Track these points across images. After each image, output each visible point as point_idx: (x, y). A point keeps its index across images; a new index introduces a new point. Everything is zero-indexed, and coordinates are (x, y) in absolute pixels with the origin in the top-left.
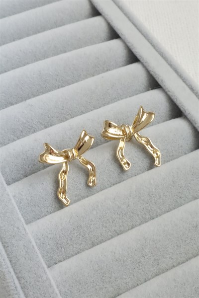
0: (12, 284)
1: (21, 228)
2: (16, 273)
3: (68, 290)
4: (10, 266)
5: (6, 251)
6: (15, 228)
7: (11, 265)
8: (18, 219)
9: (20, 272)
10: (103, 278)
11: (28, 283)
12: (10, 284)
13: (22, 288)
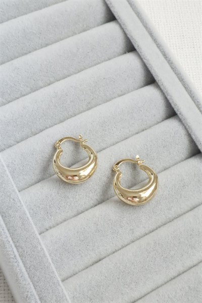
0: (12, 253)
1: (16, 200)
2: (14, 242)
3: (59, 258)
4: (8, 235)
5: (4, 220)
6: (11, 200)
7: (10, 234)
8: (14, 191)
9: (17, 242)
10: (88, 247)
11: (25, 252)
12: (9, 253)
13: (20, 256)
